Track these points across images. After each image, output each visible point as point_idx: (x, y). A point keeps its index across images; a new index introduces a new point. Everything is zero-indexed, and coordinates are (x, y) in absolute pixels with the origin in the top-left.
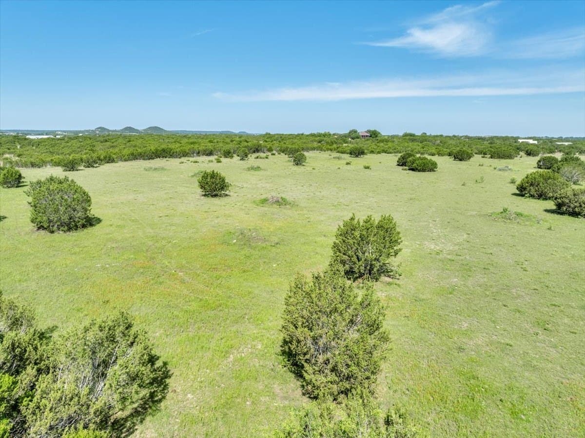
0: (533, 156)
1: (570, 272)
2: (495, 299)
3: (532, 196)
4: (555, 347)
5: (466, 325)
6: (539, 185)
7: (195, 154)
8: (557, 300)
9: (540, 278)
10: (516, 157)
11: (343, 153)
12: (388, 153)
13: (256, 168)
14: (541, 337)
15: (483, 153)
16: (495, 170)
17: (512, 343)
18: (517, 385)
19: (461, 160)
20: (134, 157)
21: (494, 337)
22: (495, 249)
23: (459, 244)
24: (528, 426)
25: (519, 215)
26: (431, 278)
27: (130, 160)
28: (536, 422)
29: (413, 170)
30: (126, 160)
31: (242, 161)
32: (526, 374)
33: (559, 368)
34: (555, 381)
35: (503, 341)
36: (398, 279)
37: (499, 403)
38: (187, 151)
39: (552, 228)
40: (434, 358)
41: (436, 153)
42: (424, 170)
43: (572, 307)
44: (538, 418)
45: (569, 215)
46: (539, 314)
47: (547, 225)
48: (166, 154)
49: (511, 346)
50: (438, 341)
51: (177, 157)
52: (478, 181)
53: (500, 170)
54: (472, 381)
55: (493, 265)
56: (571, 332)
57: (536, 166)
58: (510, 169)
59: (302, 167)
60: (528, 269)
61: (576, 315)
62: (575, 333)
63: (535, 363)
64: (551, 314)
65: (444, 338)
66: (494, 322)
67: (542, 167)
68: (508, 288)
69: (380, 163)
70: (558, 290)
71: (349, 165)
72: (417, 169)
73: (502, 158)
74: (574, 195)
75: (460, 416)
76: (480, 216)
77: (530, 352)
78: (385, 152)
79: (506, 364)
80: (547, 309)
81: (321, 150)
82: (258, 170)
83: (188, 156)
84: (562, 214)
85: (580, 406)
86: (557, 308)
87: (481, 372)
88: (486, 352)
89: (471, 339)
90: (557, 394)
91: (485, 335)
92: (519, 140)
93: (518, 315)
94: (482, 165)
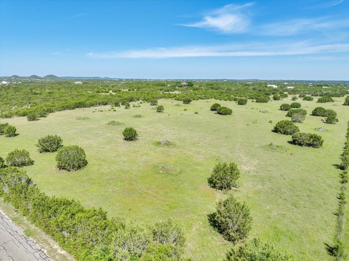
0: (277, 100)
1: (302, 179)
2: (276, 195)
3: (281, 133)
4: (300, 214)
5: (269, 207)
6: (284, 127)
7: (98, 105)
8: (299, 193)
9: (291, 183)
10: (269, 101)
11: (178, 100)
12: (202, 99)
13: (139, 116)
14: (295, 210)
15: (251, 98)
16: (260, 112)
17: (286, 214)
18: (290, 229)
19: (241, 104)
20: (64, 108)
21: (279, 212)
22: (271, 168)
23: (255, 166)
24: (295, 242)
25: (278, 146)
26: (250, 186)
27: (62, 110)
28: (297, 241)
29: (220, 114)
30: (60, 111)
31: (127, 109)
32: (292, 225)
33: (302, 222)
34: (301, 227)
35: (282, 213)
36: (238, 188)
37: (285, 236)
38: (93, 103)
39: (292, 154)
40: (261, 222)
41: (227, 99)
42: (225, 114)
43: (304, 196)
44: (298, 240)
45: (299, 145)
46: (293, 200)
47: (290, 152)
48: (82, 106)
49: (286, 215)
50: (261, 215)
51: (88, 107)
52: (254, 122)
53: (263, 112)
54: (276, 229)
55: (272, 177)
56: (304, 207)
57: (280, 108)
58: (268, 112)
59: (162, 113)
60: (286, 178)
61: (306, 199)
62: (306, 208)
63: (294, 221)
64: (297, 200)
65: (263, 214)
66: (278, 205)
67: (283, 109)
68: (280, 189)
69: (201, 108)
70: (298, 189)
71: (186, 111)
72: (222, 114)
73: (262, 102)
74: (301, 136)
75: (275, 242)
76: (260, 147)
77: (292, 216)
78: (201, 99)
79: (285, 222)
80: (295, 198)
81: (166, 98)
82: (140, 117)
83: (94, 106)
84: (295, 144)
85: (309, 235)
86: (299, 197)
87: (278, 226)
88: (278, 218)
89: (272, 213)
90: (302, 231)
91: (276, 211)
92: (268, 85)
93: (286, 201)
94: (253, 109)
